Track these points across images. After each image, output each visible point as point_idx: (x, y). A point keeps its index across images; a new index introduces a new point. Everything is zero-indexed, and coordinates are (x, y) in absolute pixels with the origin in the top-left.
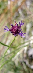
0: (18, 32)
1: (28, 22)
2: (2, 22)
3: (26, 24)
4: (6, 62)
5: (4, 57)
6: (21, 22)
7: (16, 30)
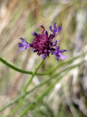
0: (49, 48)
1: (80, 8)
2: (17, 9)
3: (76, 12)
4: (29, 106)
5: (24, 97)
6: (55, 27)
7: (45, 44)
